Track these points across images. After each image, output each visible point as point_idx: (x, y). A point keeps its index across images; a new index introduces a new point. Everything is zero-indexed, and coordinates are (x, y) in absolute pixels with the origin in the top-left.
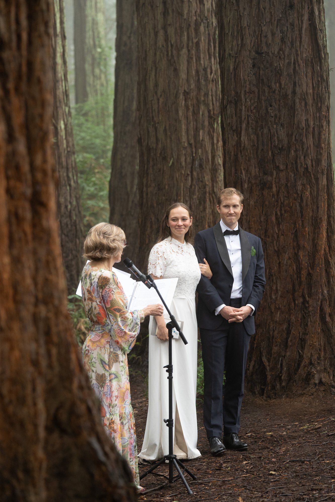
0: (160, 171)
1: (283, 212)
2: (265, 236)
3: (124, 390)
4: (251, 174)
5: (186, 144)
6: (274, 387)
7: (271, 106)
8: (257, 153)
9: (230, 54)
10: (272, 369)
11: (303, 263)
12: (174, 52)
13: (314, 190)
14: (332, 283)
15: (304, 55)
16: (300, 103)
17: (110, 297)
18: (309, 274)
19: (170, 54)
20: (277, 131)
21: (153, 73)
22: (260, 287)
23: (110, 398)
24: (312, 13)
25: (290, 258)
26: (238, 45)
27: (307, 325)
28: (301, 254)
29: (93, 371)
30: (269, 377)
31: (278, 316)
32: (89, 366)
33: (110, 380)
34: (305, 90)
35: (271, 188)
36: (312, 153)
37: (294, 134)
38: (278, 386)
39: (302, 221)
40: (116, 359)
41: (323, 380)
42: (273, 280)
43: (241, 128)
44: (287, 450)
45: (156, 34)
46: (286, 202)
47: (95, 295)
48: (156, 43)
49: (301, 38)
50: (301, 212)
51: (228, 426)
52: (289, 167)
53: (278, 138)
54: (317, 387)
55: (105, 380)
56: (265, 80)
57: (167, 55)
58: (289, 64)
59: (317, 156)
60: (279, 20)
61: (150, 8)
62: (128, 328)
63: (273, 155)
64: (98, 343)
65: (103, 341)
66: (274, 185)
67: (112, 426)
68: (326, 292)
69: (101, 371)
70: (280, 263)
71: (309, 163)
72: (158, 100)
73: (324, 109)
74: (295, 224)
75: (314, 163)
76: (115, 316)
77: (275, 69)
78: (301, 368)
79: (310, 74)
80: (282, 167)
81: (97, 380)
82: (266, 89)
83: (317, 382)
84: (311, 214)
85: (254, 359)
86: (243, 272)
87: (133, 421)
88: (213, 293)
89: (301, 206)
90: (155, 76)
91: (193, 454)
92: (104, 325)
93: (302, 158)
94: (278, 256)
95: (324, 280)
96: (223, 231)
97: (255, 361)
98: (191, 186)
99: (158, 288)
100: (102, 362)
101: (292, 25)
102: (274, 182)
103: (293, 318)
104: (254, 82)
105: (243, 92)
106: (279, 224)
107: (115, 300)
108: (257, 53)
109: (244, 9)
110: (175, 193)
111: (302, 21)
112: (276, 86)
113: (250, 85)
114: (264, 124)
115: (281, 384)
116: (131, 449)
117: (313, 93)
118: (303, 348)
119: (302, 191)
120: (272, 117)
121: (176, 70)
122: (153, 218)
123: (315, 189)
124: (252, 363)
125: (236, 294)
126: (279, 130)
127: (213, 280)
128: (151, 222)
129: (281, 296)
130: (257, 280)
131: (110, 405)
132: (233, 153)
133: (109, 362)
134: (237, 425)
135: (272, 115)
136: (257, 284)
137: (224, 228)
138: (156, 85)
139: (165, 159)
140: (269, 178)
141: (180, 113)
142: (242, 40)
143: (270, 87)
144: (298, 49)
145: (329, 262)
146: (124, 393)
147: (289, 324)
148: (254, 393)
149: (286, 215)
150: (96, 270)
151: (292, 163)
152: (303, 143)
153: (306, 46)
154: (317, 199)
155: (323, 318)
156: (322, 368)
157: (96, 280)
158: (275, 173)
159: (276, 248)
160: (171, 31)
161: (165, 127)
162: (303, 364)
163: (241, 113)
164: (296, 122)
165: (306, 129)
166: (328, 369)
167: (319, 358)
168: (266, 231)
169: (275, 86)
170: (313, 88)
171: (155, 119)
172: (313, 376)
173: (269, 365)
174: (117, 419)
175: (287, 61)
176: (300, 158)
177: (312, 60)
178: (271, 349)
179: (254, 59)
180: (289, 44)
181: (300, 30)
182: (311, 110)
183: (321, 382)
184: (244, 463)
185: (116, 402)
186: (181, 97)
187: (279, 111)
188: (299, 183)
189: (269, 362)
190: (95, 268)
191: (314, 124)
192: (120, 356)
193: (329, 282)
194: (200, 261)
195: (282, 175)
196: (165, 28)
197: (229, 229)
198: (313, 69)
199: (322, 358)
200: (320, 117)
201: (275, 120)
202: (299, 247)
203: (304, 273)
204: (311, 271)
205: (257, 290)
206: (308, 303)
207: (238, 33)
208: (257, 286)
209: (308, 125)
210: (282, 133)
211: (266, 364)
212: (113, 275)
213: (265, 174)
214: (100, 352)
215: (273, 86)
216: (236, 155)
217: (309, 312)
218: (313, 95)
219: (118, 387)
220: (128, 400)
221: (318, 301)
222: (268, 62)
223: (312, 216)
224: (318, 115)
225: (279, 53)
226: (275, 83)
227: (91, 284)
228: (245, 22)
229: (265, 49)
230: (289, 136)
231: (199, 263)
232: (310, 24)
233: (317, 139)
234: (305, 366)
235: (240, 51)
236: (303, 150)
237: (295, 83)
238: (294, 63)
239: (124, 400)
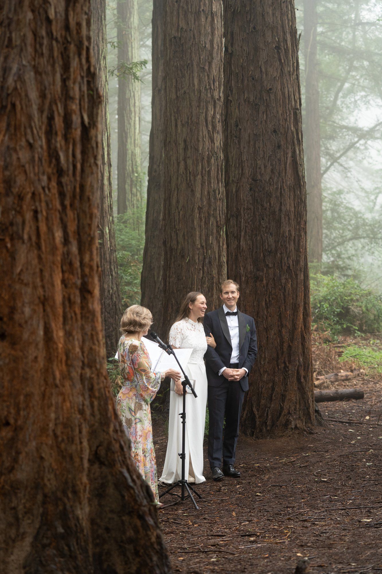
0: (179, 266)
1: (271, 299)
2: (257, 317)
3: (147, 431)
4: (247, 270)
5: (199, 246)
6: (261, 431)
7: (263, 219)
8: (252, 254)
9: (233, 180)
10: (260, 417)
11: (285, 337)
12: (192, 178)
14: (306, 353)
15: (288, 183)
16: (285, 218)
17: (137, 360)
18: (289, 346)
19: (188, 179)
21: (176, 193)
22: (253, 355)
23: (136, 437)
24: (294, 152)
25: (275, 334)
26: (239, 174)
27: (287, 384)
28: (284, 330)
29: (123, 416)
30: (258, 423)
31: (265, 377)
32: (121, 412)
33: (136, 424)
34: (288, 209)
35: (262, 281)
36: (293, 256)
37: (280, 241)
38: (264, 430)
39: (285, 306)
40: (140, 407)
41: (298, 425)
42: (262, 350)
43: (240, 235)
44: (270, 478)
45: (178, 164)
46: (273, 292)
47: (126, 358)
48: (178, 171)
49: (286, 170)
50: (285, 300)
51: (227, 459)
52: (276, 265)
53: (268, 243)
54: (293, 431)
55: (132, 423)
56: (259, 200)
57: (187, 180)
58: (277, 188)
59: (296, 258)
60: (270, 157)
61: (174, 145)
62: (151, 384)
63: (264, 256)
64: (127, 395)
65: (131, 394)
66: (264, 279)
67: (137, 457)
68: (301, 360)
69: (129, 416)
70: (267, 337)
71: (291, 263)
72: (179, 213)
73: (302, 223)
74: (280, 308)
75: (294, 263)
76: (141, 375)
77: (267, 192)
78: (282, 417)
79: (292, 197)
80: (270, 265)
81: (126, 422)
82: (260, 207)
83: (293, 427)
84: (291, 301)
85: (247, 409)
86: (240, 343)
87: (154, 455)
88: (217, 359)
89: (284, 295)
90: (177, 195)
91: (199, 480)
92: (132, 381)
93: (286, 259)
94: (266, 332)
95: (300, 350)
96: (226, 312)
97: (248, 411)
98: (202, 278)
99: (176, 355)
100: (130, 409)
101: (279, 160)
102: (264, 276)
103: (277, 379)
104: (251, 202)
105: (242, 208)
106: (267, 308)
107: (141, 363)
108: (253, 180)
109: (244, 147)
110: (190, 283)
111: (287, 158)
113: (247, 203)
114: (257, 233)
115: (266, 428)
116: (152, 476)
117: (295, 211)
118: (283, 401)
119: (285, 283)
120: (264, 228)
121: (192, 191)
122: (174, 301)
123: (295, 283)
124: (246, 412)
125: (234, 359)
126: (268, 238)
127: (217, 349)
128: (172, 304)
129: (268, 363)
130: (251, 350)
131: (135, 442)
132: (234, 254)
133: (135, 409)
134: (233, 459)
135: (264, 226)
136: (250, 353)
137: (226, 310)
138: (178, 202)
139: (183, 257)
140: (261, 274)
141: (195, 223)
142: (242, 170)
143: (262, 206)
144: (284, 178)
145: (304, 337)
146: (147, 434)
147: (274, 384)
148: (246, 435)
149: (273, 301)
150: (128, 340)
151: (278, 263)
152: (286, 248)
153: (289, 176)
154: (296, 290)
155: (299, 379)
156: (298, 417)
157: (128, 347)
158: (265, 270)
159: (265, 326)
160: (190, 162)
161: (184, 233)
162: (283, 414)
163: (240, 224)
164: (281, 232)
165: (289, 238)
166: (302, 418)
167: (295, 409)
168: (258, 313)
169: (266, 205)
170: (295, 207)
171: (176, 226)
172: (291, 422)
173: (258, 414)
174: (140, 452)
175: (275, 187)
176: (284, 259)
177: (294, 186)
178: (260, 402)
179: (251, 184)
180: (277, 174)
181: (286, 164)
182: (293, 223)
183: (296, 427)
184: (238, 486)
185: (140, 440)
186: (196, 211)
187: (269, 223)
188: (283, 277)
189: (258, 411)
190: (128, 338)
191: (295, 234)
192: (144, 406)
193: (304, 352)
194: (207, 335)
195: (271, 271)
196: (185, 160)
197: (230, 311)
198: (295, 192)
199: (298, 409)
200: (299, 228)
201: (266, 230)
202: (282, 326)
203: (286, 345)
204: (291, 344)
205: (251, 358)
206: (288, 368)
207: (239, 165)
208: (250, 355)
209: (290, 235)
210: (271, 240)
211: (256, 413)
212: (141, 344)
213: (258, 270)
214: (128, 402)
215: (265, 205)
216: (236, 256)
217: (289, 374)
218: (295, 212)
219: (141, 428)
220: (150, 439)
221: (296, 366)
222: (261, 187)
223: (293, 303)
225: (269, 180)
226: (267, 203)
227: (124, 350)
228: (244, 158)
229: (259, 177)
230: (276, 242)
231: (206, 336)
232: (293, 160)
233: (297, 245)
234: (285, 415)
235: (241, 178)
236: (286, 253)
237: (281, 203)
238: (281, 189)
239: (146, 439)
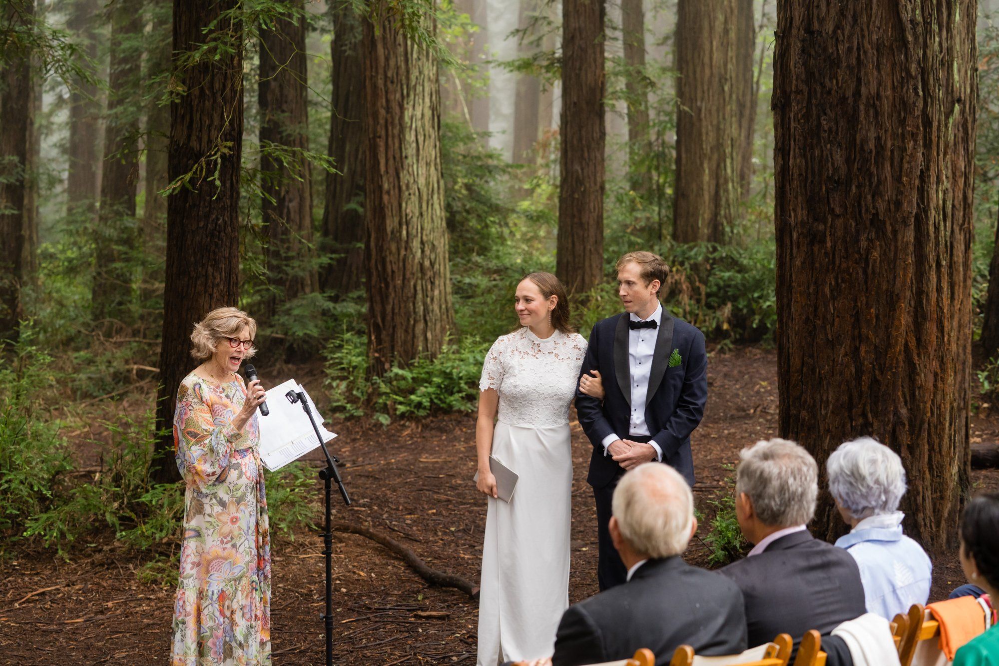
1: (840, 281)
2: (815, 316)
3: (209, 557)
4: (798, 218)
7: (825, 114)
8: (805, 186)
11: (866, 363)
13: (890, 250)
14: (918, 397)
15: (875, 37)
16: (867, 112)
17: (185, 414)
18: (875, 382)
20: (831, 154)
25: (846, 355)
26: (786, 20)
28: (863, 349)
31: (826, 442)
34: (874, 92)
35: (823, 242)
36: (889, 192)
37: (858, 159)
39: (867, 297)
40: (199, 509)
43: (790, 146)
46: (844, 266)
49: (870, 10)
50: (866, 282)
52: (850, 210)
53: (833, 164)
56: (817, 75)
58: (850, 50)
59: (897, 196)
63: (827, 191)
66: (828, 238)
68: (902, 411)
70: (834, 360)
71: (881, 207)
73: (911, 121)
74: (856, 301)
75: (892, 206)
76: (188, 443)
77: (829, 57)
79: (887, 67)
80: (838, 210)
82: (818, 89)
84: (885, 287)
89: (865, 273)
93: (869, 197)
94: (831, 349)
95: (901, 392)
102: (828, 233)
104: (803, 77)
106: (833, 299)
107: (192, 419)
108: (807, 31)
112: (832, 83)
113: (797, 80)
114: (815, 142)
117: (894, 96)
119: (868, 250)
120: (825, 131)
123: (892, 248)
126: (834, 153)
129: (832, 412)
132: (778, 184)
133: (189, 511)
135: (826, 128)
140: (821, 227)
142: (791, 11)
143: (823, 85)
144: (865, 27)
145: (915, 364)
146: (211, 562)
149: (843, 285)
151: (853, 205)
152: (871, 175)
153: (878, 23)
154: (895, 263)
158: (830, 219)
159: (829, 337)
163: (789, 124)
164: (859, 141)
165: (877, 153)
168: (816, 309)
170: (893, 87)
175: (847, 45)
176: (865, 198)
177: (890, 44)
179: (803, 41)
180: (851, 19)
182: (888, 121)
185: (193, 572)
187: (837, 123)
188: (863, 237)
191: (893, 145)
193: (912, 395)
195: (839, 222)
198: (893, 58)
200: (904, 134)
201: (829, 137)
202: (860, 338)
203: (867, 378)
204: (879, 378)
206: (872, 427)
209: (880, 147)
210: (839, 157)
212: (196, 384)
213: (816, 219)
215: (828, 83)
216: (782, 188)
218: (894, 100)
219: (199, 551)
220: (221, 573)
221: (888, 425)
222: (820, 46)
223: (887, 291)
224: (900, 131)
225: (834, 32)
226: (831, 79)
229: (817, 26)
230: (848, 161)
233: (897, 169)
235: (790, 28)
236: (870, 185)
237: (859, 81)
238: (858, 49)
239: (208, 572)
